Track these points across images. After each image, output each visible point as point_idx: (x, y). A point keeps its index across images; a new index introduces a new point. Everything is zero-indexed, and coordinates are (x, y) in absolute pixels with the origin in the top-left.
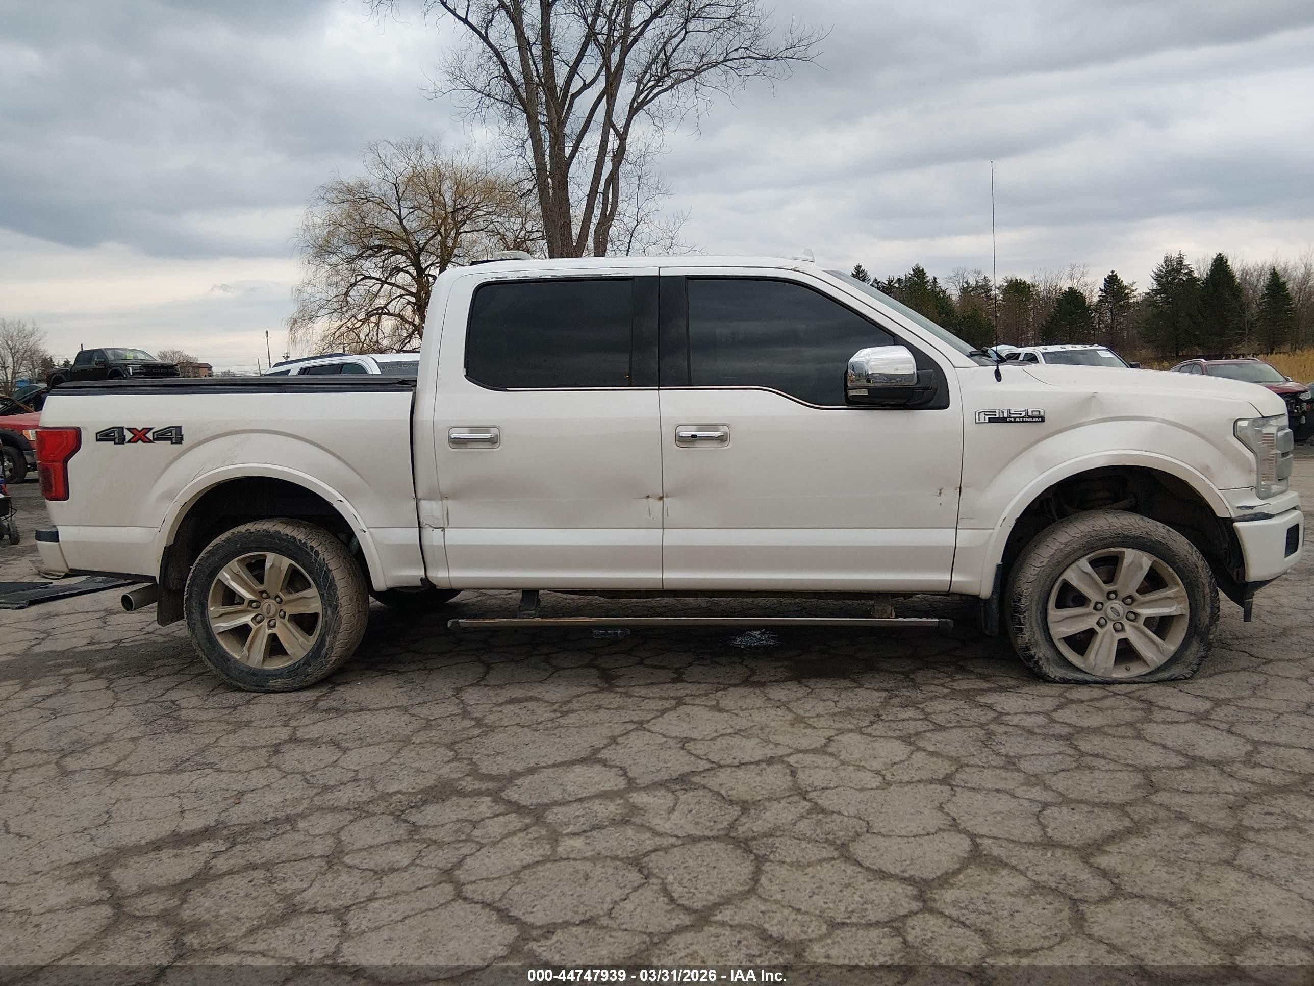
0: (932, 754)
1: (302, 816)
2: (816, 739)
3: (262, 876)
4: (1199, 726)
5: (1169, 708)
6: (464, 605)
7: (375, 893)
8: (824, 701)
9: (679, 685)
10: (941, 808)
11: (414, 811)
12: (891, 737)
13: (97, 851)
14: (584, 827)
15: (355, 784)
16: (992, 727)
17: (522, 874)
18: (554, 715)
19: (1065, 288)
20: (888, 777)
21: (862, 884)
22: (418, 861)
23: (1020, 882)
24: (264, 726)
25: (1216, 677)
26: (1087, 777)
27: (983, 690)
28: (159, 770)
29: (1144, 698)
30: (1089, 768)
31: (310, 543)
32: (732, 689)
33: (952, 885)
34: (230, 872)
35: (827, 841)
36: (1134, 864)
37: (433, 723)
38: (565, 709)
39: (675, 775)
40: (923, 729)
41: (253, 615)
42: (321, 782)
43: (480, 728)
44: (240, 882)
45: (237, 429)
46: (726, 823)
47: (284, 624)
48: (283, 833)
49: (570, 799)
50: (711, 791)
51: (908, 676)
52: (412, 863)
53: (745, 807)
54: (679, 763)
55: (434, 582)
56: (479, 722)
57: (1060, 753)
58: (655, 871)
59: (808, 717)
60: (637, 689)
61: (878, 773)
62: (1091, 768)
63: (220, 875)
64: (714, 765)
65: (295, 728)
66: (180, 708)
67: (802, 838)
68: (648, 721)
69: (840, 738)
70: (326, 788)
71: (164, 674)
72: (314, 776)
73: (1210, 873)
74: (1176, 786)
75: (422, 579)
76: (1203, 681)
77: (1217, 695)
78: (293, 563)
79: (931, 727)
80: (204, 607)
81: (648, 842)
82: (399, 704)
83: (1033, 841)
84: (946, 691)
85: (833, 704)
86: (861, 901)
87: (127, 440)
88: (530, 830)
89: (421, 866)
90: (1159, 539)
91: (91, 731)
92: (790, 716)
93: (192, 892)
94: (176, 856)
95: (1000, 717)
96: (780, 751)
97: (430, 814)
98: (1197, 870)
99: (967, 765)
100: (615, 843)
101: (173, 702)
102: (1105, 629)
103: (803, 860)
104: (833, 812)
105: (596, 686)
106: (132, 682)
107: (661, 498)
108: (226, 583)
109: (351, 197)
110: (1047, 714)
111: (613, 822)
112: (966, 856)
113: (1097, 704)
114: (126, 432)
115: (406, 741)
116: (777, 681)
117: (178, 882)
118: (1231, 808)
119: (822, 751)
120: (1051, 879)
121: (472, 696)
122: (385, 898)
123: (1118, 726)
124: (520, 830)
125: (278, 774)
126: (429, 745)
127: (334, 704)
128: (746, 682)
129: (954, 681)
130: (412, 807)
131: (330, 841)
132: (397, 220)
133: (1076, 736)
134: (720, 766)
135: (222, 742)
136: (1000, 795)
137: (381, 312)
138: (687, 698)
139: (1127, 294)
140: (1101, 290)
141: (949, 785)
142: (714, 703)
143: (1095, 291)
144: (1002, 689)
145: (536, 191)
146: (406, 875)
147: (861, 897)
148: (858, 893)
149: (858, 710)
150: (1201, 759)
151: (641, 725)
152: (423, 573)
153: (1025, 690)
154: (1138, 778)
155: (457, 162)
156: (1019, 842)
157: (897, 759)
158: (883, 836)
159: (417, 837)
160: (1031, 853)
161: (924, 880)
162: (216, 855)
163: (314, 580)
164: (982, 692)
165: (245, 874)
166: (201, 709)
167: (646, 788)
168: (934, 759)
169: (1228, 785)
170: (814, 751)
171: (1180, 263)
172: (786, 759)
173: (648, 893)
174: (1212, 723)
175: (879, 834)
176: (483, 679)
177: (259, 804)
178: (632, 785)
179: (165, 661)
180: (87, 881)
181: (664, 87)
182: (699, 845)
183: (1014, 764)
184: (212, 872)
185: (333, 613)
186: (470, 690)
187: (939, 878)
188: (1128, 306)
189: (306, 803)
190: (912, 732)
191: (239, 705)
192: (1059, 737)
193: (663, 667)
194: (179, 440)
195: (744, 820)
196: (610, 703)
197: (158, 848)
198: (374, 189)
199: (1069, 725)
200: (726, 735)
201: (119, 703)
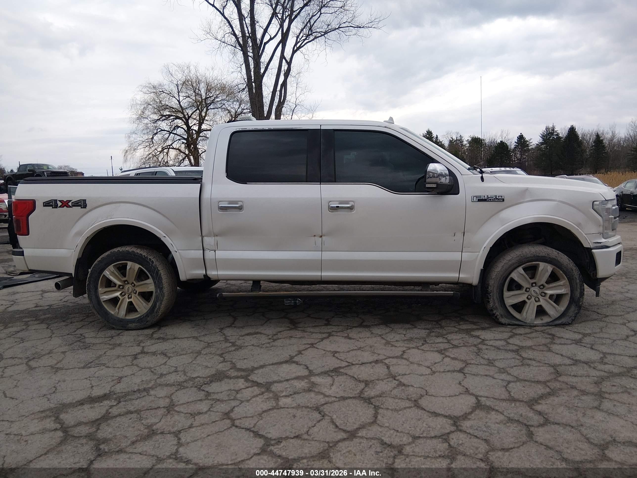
0: (453, 359)
1: (152, 388)
2: (398, 352)
3: (135, 417)
4: (577, 346)
5: (562, 338)
6: (219, 289)
7: (192, 424)
8: (399, 334)
9: (329, 327)
10: (460, 384)
11: (206, 386)
12: (432, 351)
13: (52, 406)
14: (291, 393)
15: (175, 373)
16: (480, 346)
17: (263, 415)
18: (269, 341)
19: (499, 141)
20: (433, 369)
21: (427, 419)
22: (211, 409)
23: (501, 417)
24: (128, 346)
25: (583, 323)
26: (527, 369)
27: (474, 329)
28: (78, 367)
29: (550, 333)
30: (528, 365)
31: (149, 257)
32: (354, 328)
33: (469, 419)
34: (120, 415)
35: (408, 399)
36: (553, 409)
37: (211, 344)
38: (275, 338)
39: (332, 369)
40: (447, 347)
41: (120, 292)
42: (159, 372)
43: (234, 347)
44: (124, 420)
45: (114, 201)
46: (358, 391)
47: (136, 297)
48: (143, 397)
49: (282, 380)
50: (350, 376)
51: (438, 323)
52: (209, 410)
53: (367, 383)
54: (332, 363)
55: (210, 277)
56: (233, 344)
57: (513, 358)
58: (327, 413)
59: (392, 342)
60: (309, 329)
61: (428, 367)
62: (529, 365)
63: (114, 417)
64: (350, 364)
65: (143, 347)
66: (85, 338)
67: (395, 397)
68: (316, 344)
69: (408, 351)
70: (162, 375)
71: (75, 321)
72: (155, 370)
73: (589, 412)
74: (569, 374)
75: (204, 275)
76: (577, 325)
77: (584, 332)
78: (141, 267)
79: (451, 346)
80: (96, 289)
81: (322, 400)
82: (193, 336)
83: (505, 398)
84: (456, 329)
85: (403, 336)
86: (427, 426)
87: (59, 206)
88: (264, 394)
89: (213, 411)
90: (554, 257)
91: (42, 348)
92: (384, 341)
93: (102, 425)
94: (91, 408)
95: (483, 342)
96: (381, 357)
97: (214, 387)
98: (583, 411)
99: (470, 364)
100: (306, 400)
101: (81, 335)
102: (531, 301)
103: (397, 408)
104: (409, 386)
105: (289, 327)
106: (59, 325)
107: (321, 236)
108: (107, 277)
109: (155, 91)
110: (505, 340)
111: (304, 391)
112: (474, 405)
113: (528, 336)
114: (58, 202)
115: (199, 353)
116: (375, 325)
117: (94, 420)
118: (596, 383)
119: (401, 357)
120: (516, 416)
121: (229, 332)
122: (197, 427)
123: (540, 345)
124: (259, 394)
125: (138, 369)
126: (210, 355)
127: (162, 336)
128: (361, 325)
129: (459, 325)
130: (205, 384)
131: (168, 400)
132: (178, 102)
133: (520, 350)
134: (353, 364)
135: (107, 354)
136: (488, 377)
137: (169, 147)
138: (333, 333)
139: (528, 144)
140: (515, 142)
141: (463, 373)
142: (346, 335)
143: (513, 143)
144: (483, 329)
145: (247, 89)
146: (206, 416)
147: (427, 425)
148: (425, 423)
149: (415, 338)
150: (580, 361)
151: (312, 345)
152: (204, 272)
153: (494, 329)
154: (552, 370)
155: (208, 75)
156: (499, 399)
157: (437, 361)
158: (434, 396)
159: (209, 398)
160: (504, 404)
161: (456, 417)
162: (111, 407)
163: (151, 275)
164: (473, 330)
165: (127, 416)
166: (95, 338)
167: (318, 375)
168: (455, 361)
169: (594, 373)
170: (397, 357)
171: (553, 130)
172: (383, 361)
173: (325, 423)
174: (583, 344)
175: (432, 395)
176: (233, 323)
177: (130, 383)
178: (311, 373)
179: (75, 315)
180: (48, 420)
181: (310, 40)
182: (347, 401)
183: (493, 363)
184: (110, 415)
185: (160, 292)
186: (228, 329)
187: (462, 416)
188: (529, 150)
189: (153, 382)
190: (443, 348)
191: (114, 336)
192: (513, 351)
193: (320, 319)
194: (85, 206)
195: (366, 389)
196: (296, 335)
197: (82, 404)
198: (166, 87)
199: (516, 345)
200: (354, 350)
201: (54, 335)
